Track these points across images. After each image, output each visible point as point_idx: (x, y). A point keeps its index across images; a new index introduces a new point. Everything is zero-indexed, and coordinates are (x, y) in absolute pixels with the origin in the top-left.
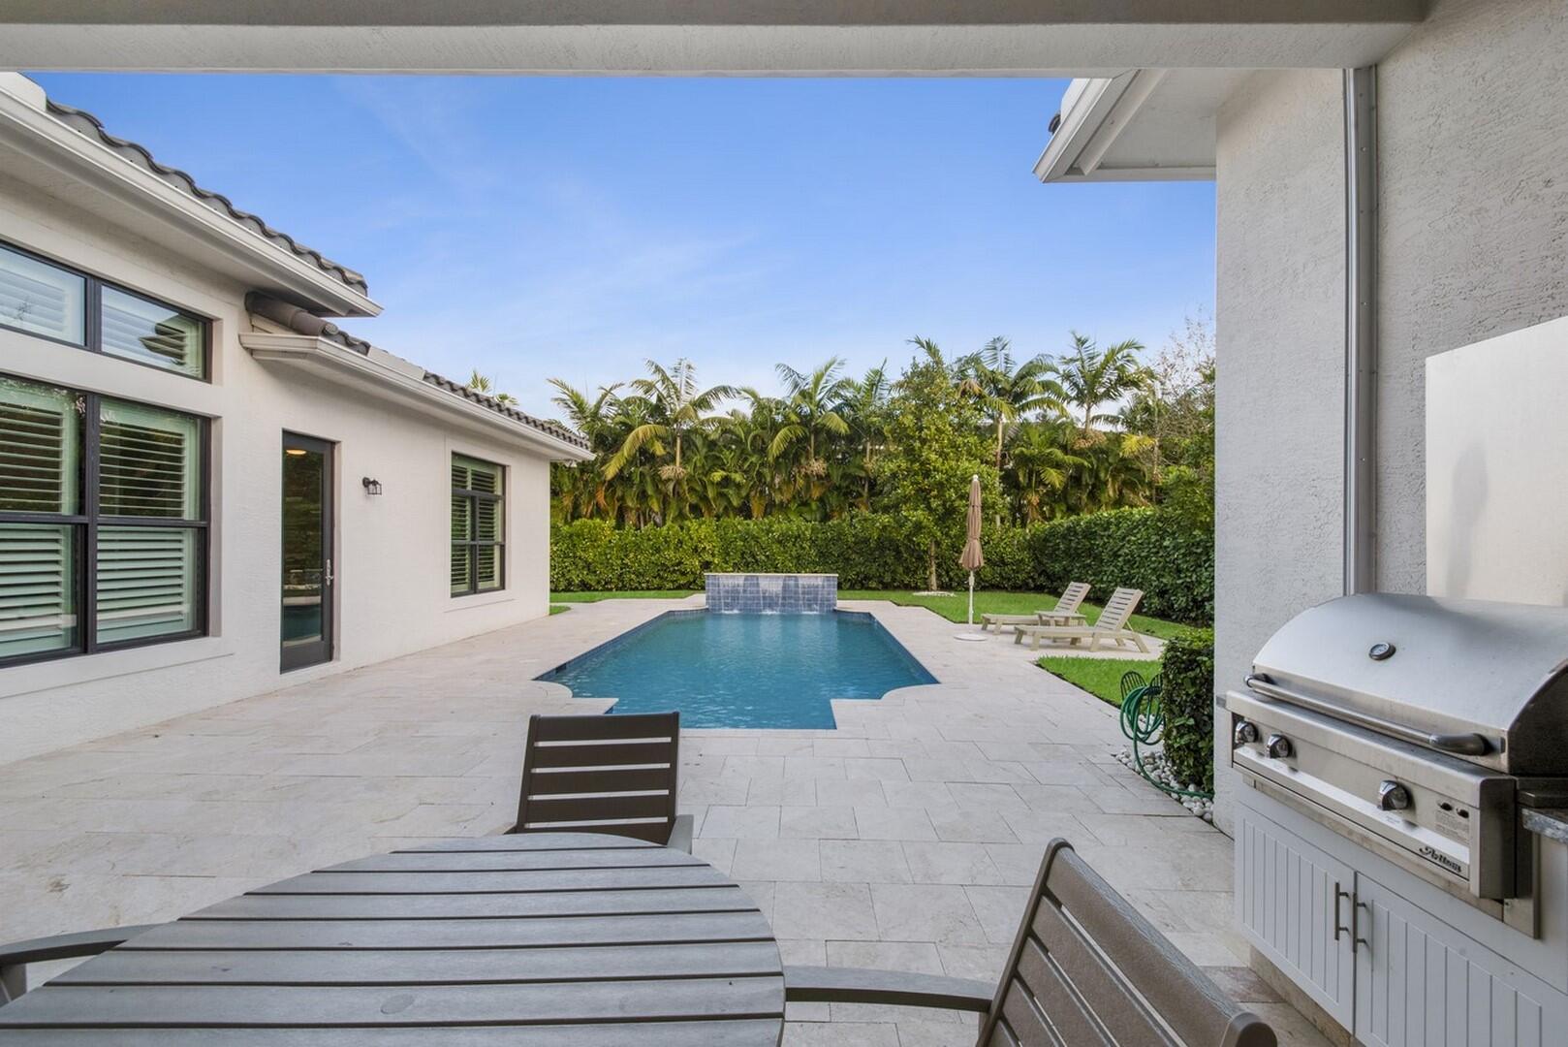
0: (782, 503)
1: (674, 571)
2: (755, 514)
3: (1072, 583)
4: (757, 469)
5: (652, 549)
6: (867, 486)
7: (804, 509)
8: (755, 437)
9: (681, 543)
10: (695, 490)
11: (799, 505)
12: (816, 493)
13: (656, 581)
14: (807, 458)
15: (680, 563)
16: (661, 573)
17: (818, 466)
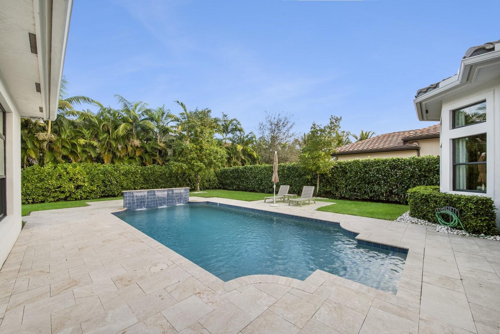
0: (120, 157)
1: (56, 192)
2: (106, 162)
3: (281, 186)
4: (107, 140)
5: (37, 179)
6: (158, 152)
7: (132, 160)
8: (104, 125)
9: (61, 176)
10: (66, 148)
11: (128, 159)
12: (138, 154)
13: (41, 198)
14: (133, 138)
15: (60, 187)
16: (45, 193)
17: (137, 142)
